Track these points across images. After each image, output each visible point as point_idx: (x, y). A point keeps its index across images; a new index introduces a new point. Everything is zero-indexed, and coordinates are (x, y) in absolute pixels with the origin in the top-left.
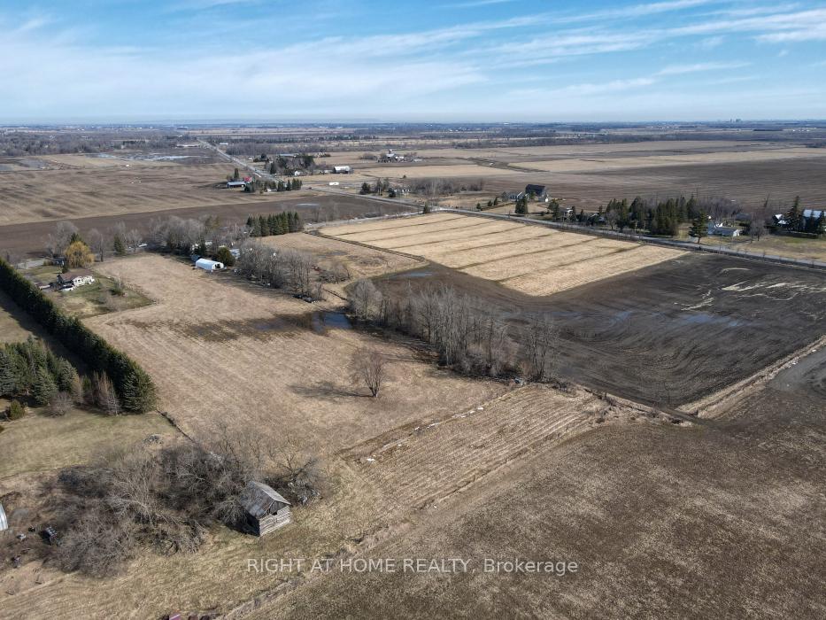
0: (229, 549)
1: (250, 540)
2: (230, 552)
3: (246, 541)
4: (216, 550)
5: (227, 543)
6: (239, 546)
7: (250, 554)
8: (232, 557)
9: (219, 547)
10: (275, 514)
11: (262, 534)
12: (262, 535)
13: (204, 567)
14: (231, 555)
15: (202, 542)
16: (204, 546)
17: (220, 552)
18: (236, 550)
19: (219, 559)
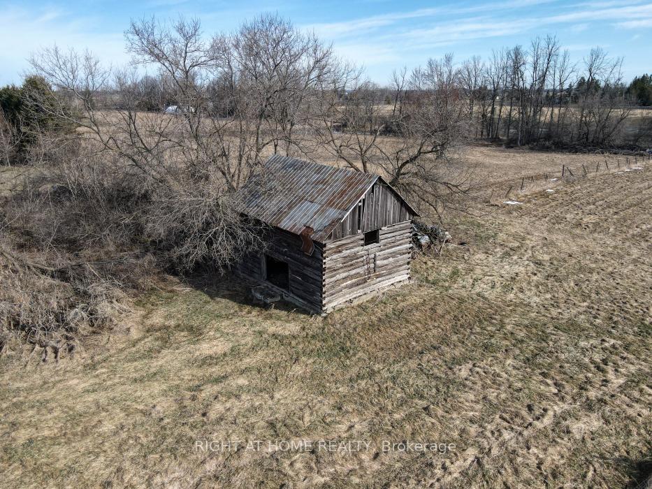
0: (206, 348)
1: (287, 325)
2: (208, 361)
3: (271, 327)
4: (150, 354)
5: (196, 333)
6: (249, 340)
7: (298, 370)
8: (217, 380)
9: (165, 342)
10: (371, 237)
11: (332, 303)
12: (329, 308)
13: (75, 418)
14: (215, 370)
15: (99, 325)
16: (103, 338)
17: (166, 359)
18: (235, 352)
19: (157, 387)
